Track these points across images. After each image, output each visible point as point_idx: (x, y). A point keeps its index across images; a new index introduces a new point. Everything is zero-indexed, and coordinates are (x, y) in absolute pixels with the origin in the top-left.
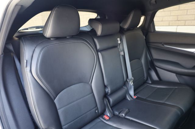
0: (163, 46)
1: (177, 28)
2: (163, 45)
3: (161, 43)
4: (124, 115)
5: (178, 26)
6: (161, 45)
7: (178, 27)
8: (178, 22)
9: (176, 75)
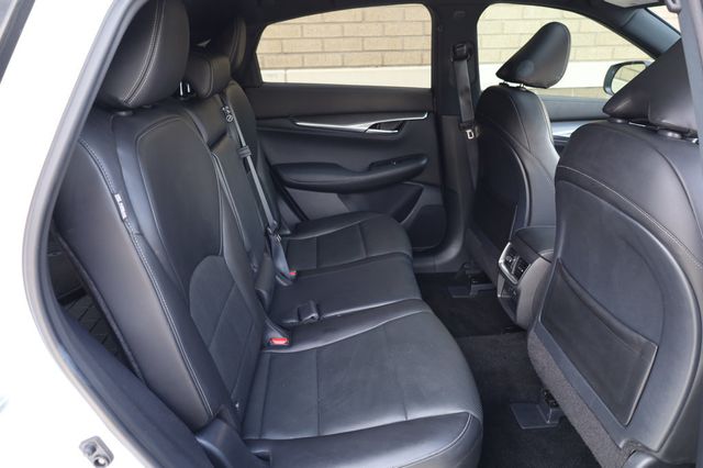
0: (291, 125)
1: (286, 75)
2: (294, 122)
3: (286, 117)
4: (315, 315)
5: (286, 69)
6: (286, 123)
7: (289, 71)
8: (284, 57)
9: (339, 196)
